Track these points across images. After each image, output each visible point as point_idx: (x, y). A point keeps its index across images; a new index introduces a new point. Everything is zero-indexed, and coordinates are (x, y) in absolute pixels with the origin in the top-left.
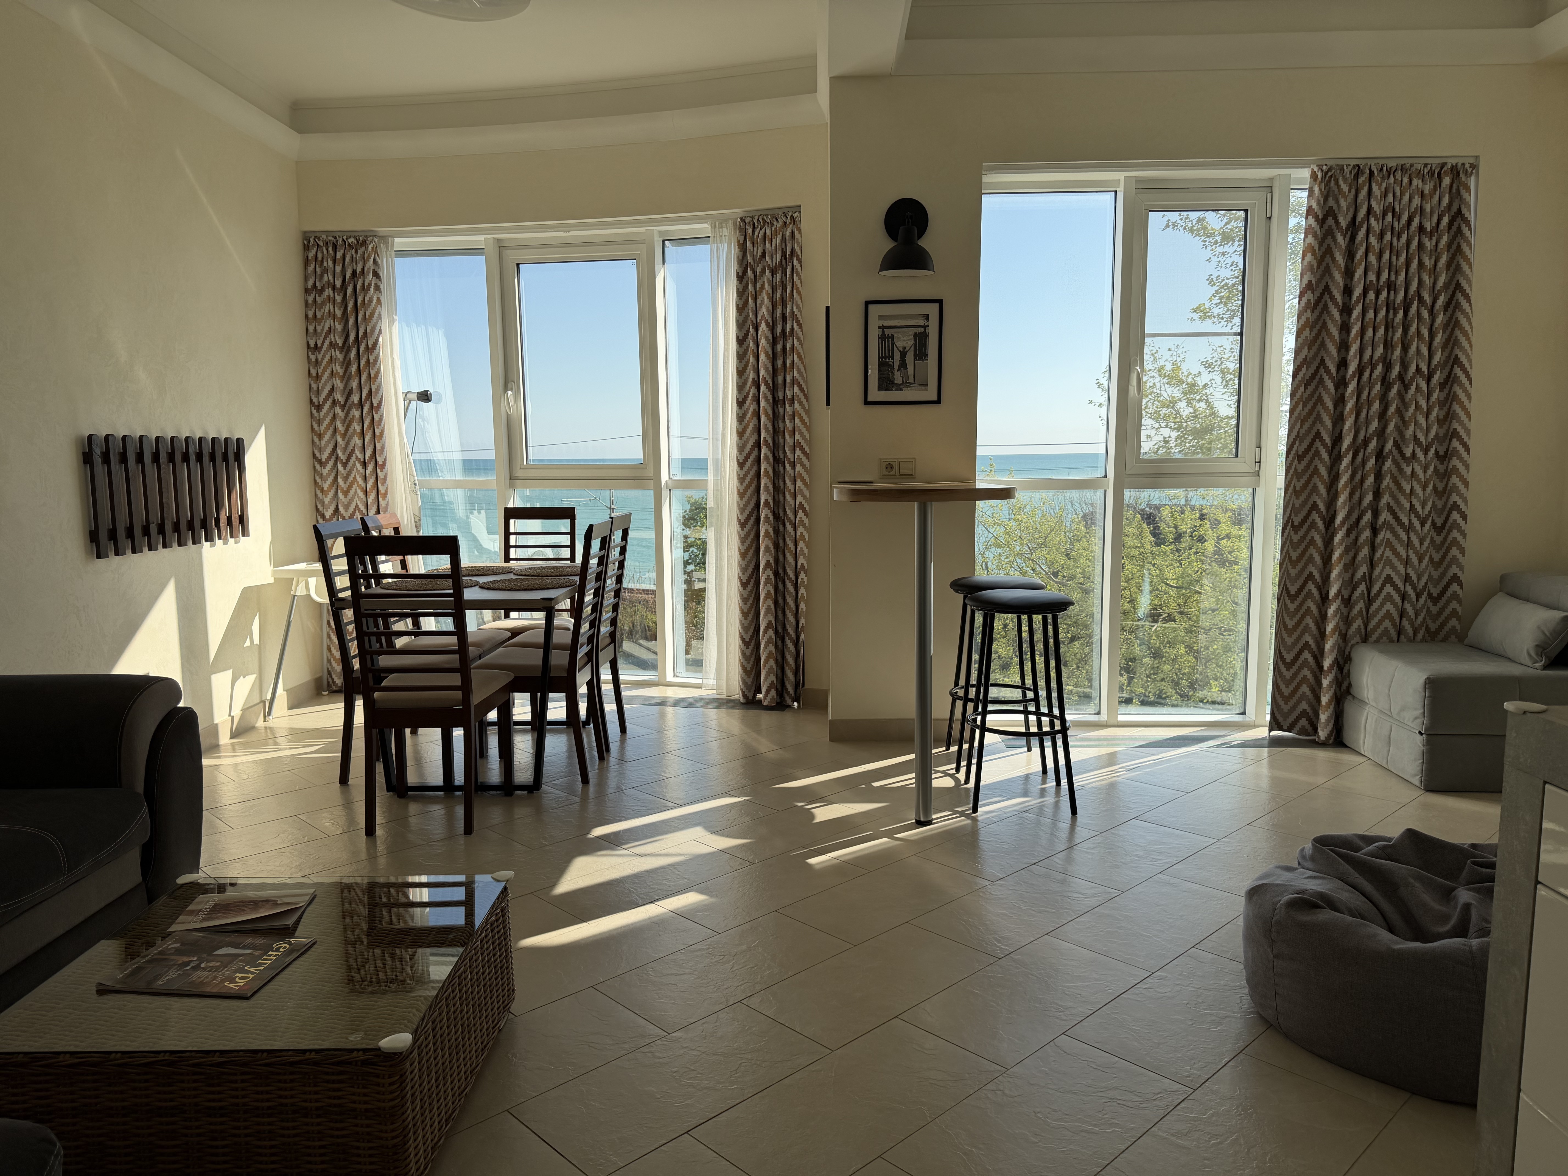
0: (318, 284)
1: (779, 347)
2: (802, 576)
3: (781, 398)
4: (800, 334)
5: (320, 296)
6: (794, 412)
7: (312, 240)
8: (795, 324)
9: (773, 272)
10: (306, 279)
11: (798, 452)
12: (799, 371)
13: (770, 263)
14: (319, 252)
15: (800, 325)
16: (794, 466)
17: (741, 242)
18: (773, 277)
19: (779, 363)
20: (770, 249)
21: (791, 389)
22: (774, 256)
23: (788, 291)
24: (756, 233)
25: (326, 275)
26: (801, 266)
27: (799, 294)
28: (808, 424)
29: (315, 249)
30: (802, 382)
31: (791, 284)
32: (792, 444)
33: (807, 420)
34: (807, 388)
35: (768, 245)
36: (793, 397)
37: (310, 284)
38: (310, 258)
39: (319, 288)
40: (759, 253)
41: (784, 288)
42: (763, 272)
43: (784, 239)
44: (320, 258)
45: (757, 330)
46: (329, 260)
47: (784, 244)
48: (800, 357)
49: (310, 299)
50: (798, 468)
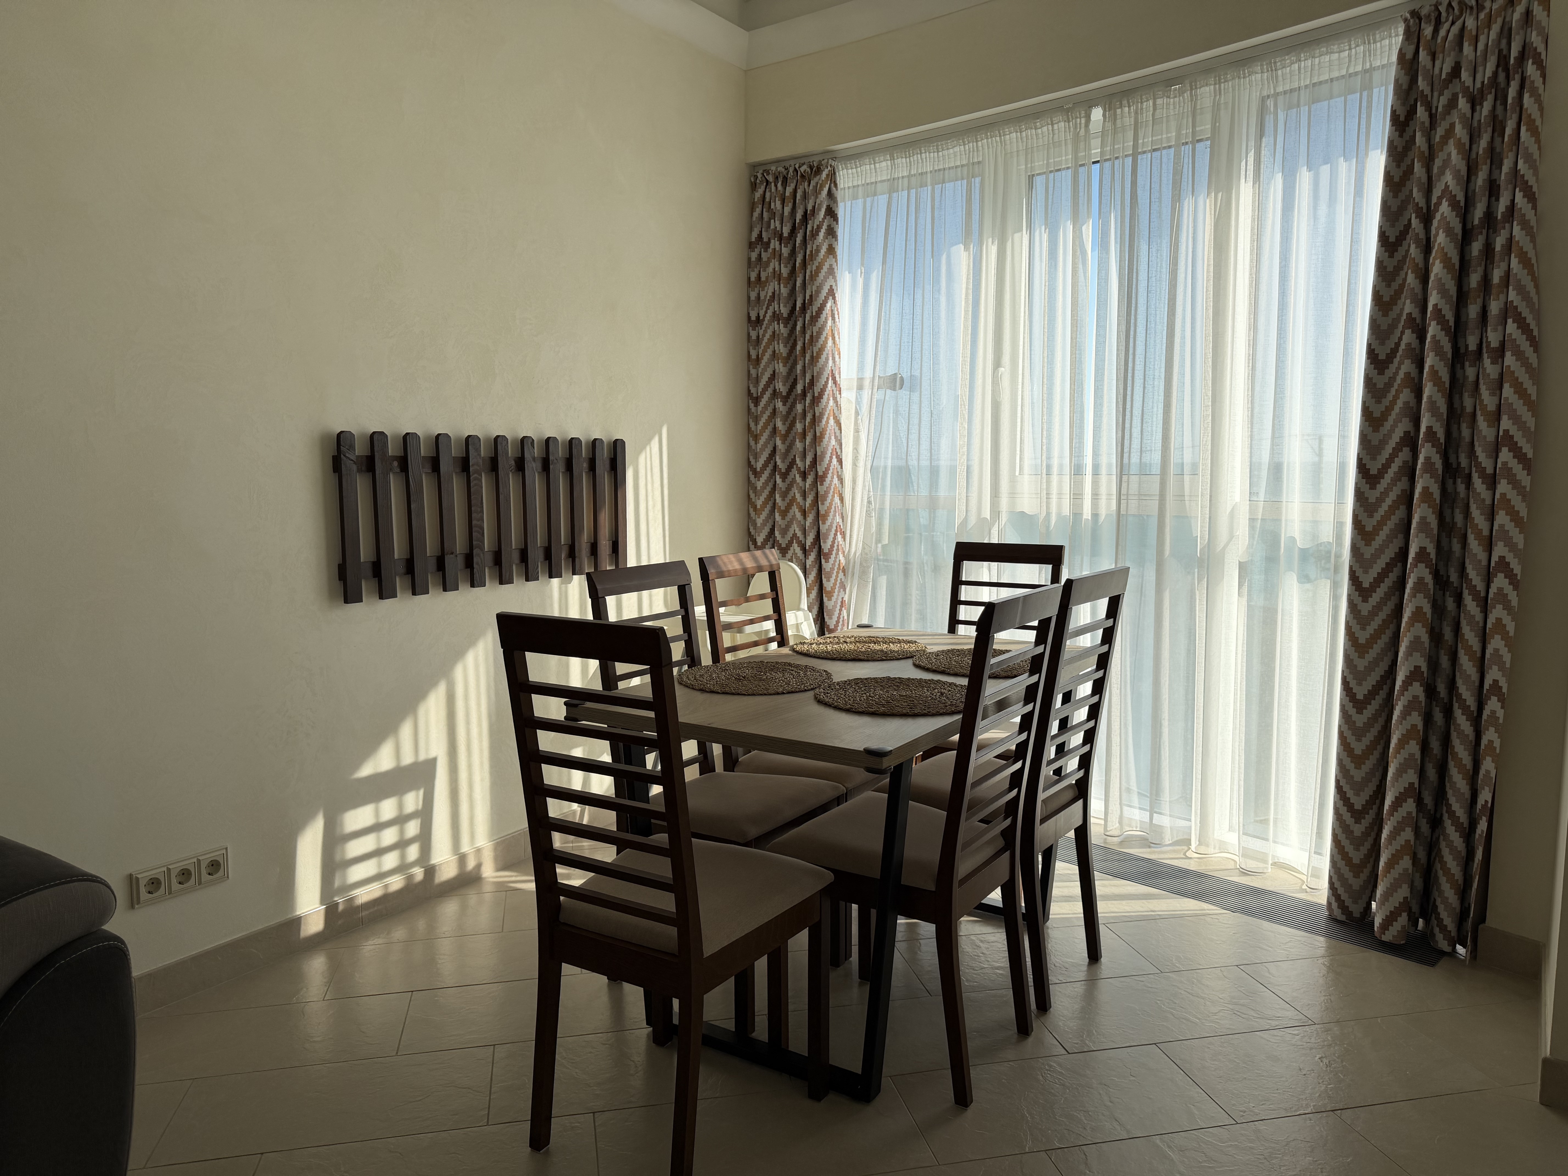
0: (764, 235)
1: (1476, 247)
2: (1493, 705)
3: (1472, 347)
4: (1530, 215)
5: (766, 251)
6: (1501, 374)
7: (759, 175)
8: (1519, 196)
9: (1474, 102)
10: (751, 230)
11: (1505, 455)
12: (1521, 290)
13: (1468, 82)
14: (767, 190)
15: (1531, 197)
16: (1491, 483)
17: (1409, 56)
18: (1473, 110)
19: (1474, 279)
20: (1472, 57)
21: (1500, 328)
22: (1480, 69)
23: (1508, 131)
24: (1442, 33)
25: (772, 221)
26: (1544, 76)
27: (1534, 132)
28: (1534, 397)
29: (763, 187)
30: (1526, 313)
31: (1515, 117)
32: (1491, 438)
33: (1532, 390)
34: (1538, 324)
35: (1467, 48)
36: (1503, 344)
37: (755, 235)
38: (756, 200)
39: (765, 240)
40: (1447, 69)
41: (1498, 126)
42: (1452, 103)
43: (1506, 33)
44: (767, 200)
45: (1427, 219)
46: (777, 199)
47: (1504, 42)
48: (1525, 262)
49: (754, 256)
50: (1503, 487)
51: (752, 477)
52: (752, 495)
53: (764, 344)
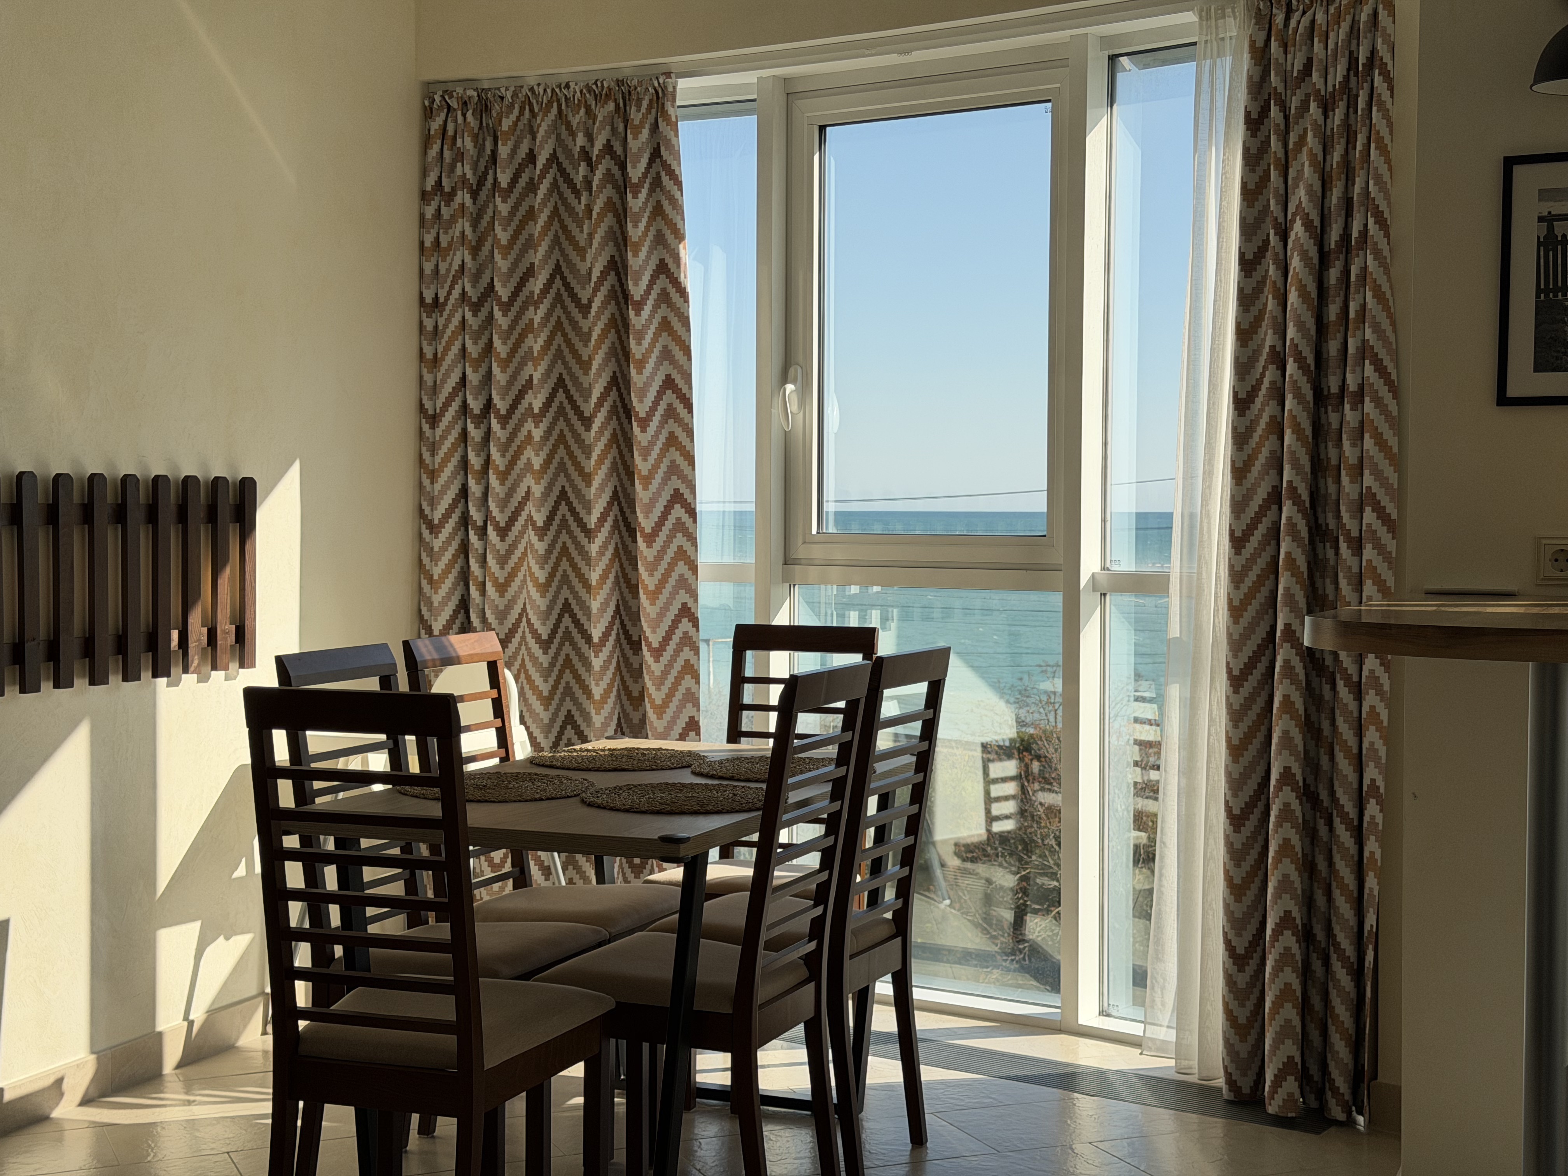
0: (445, 182)
1: (1333, 275)
2: (1372, 809)
3: (1334, 389)
4: (1383, 244)
5: (448, 205)
6: (1362, 423)
7: (437, 98)
8: (1371, 221)
9: (1326, 108)
10: (424, 173)
11: (1369, 515)
12: (1377, 328)
13: (1320, 85)
14: (449, 119)
15: (1382, 223)
16: (1359, 550)
17: (1260, 44)
18: (1326, 117)
19: (1333, 311)
20: (1322, 55)
21: (1358, 369)
22: (1331, 70)
23: (1359, 147)
24: (1293, 23)
25: (459, 165)
26: (1391, 89)
27: (1384, 150)
28: (1395, 450)
29: (443, 115)
30: (1382, 354)
31: (1365, 130)
32: (1355, 496)
33: (1393, 442)
34: (1397, 367)
35: (1317, 46)
36: (1361, 387)
37: (431, 181)
38: (432, 132)
39: (447, 189)
40: (1298, 66)
41: (1350, 141)
42: (1304, 107)
43: (1354, 31)
44: (450, 132)
45: (1284, 236)
46: (466, 134)
47: (1354, 42)
48: (1379, 296)
49: (430, 211)
50: (1369, 552)
51: (426, 533)
52: (426, 560)
53: (445, 339)
